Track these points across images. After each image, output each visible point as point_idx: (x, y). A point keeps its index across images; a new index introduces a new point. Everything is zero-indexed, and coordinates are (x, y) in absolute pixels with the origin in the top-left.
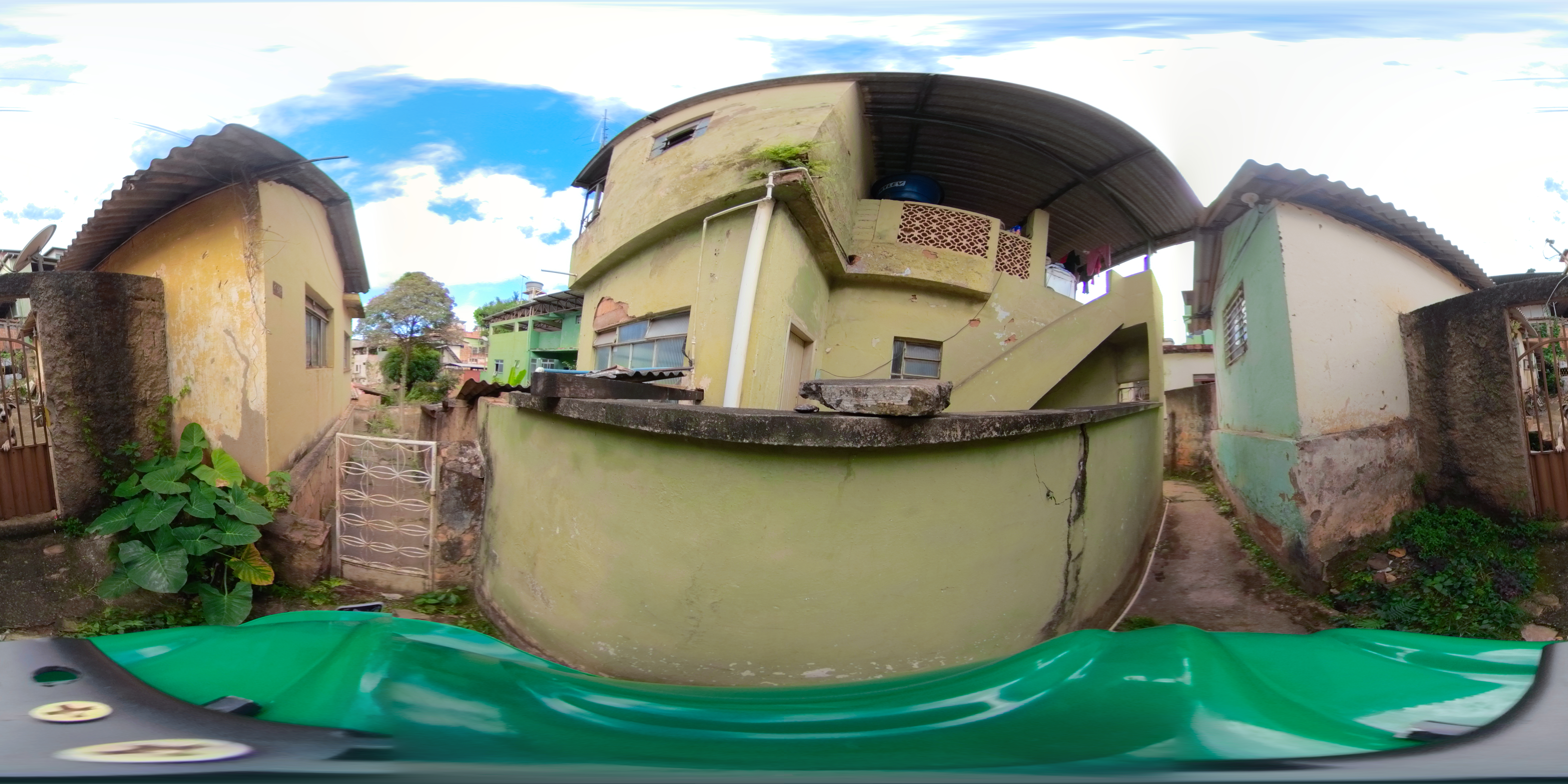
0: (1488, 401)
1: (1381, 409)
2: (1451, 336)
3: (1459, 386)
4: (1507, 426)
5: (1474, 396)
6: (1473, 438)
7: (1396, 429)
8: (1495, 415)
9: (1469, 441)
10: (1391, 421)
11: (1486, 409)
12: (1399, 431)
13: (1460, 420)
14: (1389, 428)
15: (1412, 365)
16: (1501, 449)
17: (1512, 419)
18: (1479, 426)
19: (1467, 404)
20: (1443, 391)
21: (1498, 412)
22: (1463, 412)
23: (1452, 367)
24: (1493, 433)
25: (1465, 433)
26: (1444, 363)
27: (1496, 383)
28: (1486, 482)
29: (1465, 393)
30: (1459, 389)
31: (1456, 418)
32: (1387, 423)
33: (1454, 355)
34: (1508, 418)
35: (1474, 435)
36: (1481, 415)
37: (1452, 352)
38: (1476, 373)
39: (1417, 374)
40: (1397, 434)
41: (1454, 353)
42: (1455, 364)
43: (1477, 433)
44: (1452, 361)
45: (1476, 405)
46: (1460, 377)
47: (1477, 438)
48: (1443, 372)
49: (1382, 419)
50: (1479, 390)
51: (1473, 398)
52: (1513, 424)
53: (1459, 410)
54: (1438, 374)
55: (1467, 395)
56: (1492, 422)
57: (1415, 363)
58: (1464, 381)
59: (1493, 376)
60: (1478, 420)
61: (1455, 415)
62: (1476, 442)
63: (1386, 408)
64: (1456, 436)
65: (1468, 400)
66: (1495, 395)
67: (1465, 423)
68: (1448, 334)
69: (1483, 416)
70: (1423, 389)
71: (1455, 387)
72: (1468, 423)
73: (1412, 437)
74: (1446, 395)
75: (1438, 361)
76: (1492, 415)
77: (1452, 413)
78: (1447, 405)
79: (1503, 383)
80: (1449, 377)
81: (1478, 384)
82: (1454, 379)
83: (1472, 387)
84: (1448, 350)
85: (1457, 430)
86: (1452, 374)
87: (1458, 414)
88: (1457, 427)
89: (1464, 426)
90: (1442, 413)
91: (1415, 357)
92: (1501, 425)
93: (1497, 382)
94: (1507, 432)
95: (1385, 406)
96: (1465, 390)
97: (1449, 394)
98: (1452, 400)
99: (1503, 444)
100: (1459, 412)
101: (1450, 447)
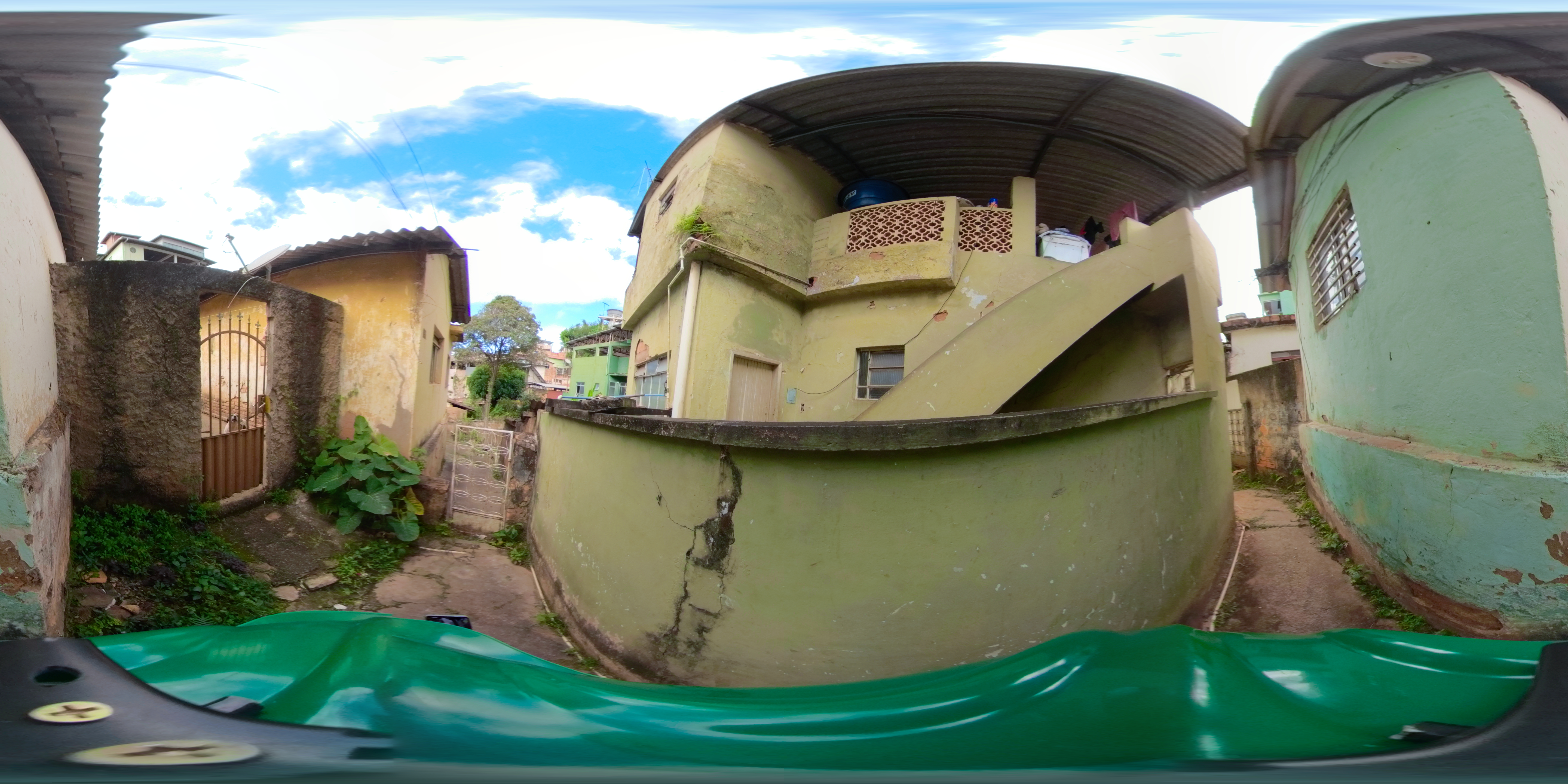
0: (169, 384)
2: (130, 304)
3: (134, 363)
4: (188, 411)
5: (153, 377)
6: (146, 424)
8: (174, 399)
9: (142, 429)
11: (167, 393)
13: (132, 404)
15: (66, 330)
16: (179, 435)
17: (194, 404)
18: (156, 411)
19: (144, 386)
20: (110, 368)
21: (180, 396)
22: (137, 395)
23: (127, 340)
24: (171, 418)
25: (138, 419)
26: (116, 333)
27: (181, 365)
28: (158, 472)
29: (140, 373)
30: (135, 367)
31: (128, 401)
33: (131, 327)
34: (190, 403)
35: (148, 422)
36: (159, 398)
37: (129, 323)
38: (159, 352)
39: (72, 343)
41: (131, 324)
42: (131, 337)
43: (152, 419)
44: (129, 334)
45: (154, 387)
46: (136, 353)
47: (152, 424)
48: (113, 345)
50: (159, 371)
51: (151, 379)
52: (194, 408)
53: (133, 392)
54: (105, 346)
55: (144, 375)
56: (171, 407)
57: (72, 329)
58: (141, 358)
59: (179, 357)
60: (155, 404)
61: (125, 398)
62: (149, 429)
64: (126, 422)
65: (145, 381)
66: (179, 377)
67: (139, 408)
68: (126, 301)
69: (162, 400)
70: (81, 363)
71: (129, 364)
72: (142, 407)
74: (115, 374)
75: (108, 330)
76: (172, 399)
77: (122, 395)
78: (117, 385)
79: (190, 366)
80: (121, 351)
81: (159, 363)
82: (128, 355)
83: (151, 366)
84: (124, 320)
85: (127, 416)
86: (126, 349)
87: (130, 397)
88: (128, 413)
89: (137, 411)
90: (109, 395)
91: (72, 321)
92: (181, 410)
93: (184, 365)
94: (187, 417)
96: (142, 368)
97: (120, 372)
98: (123, 380)
99: (181, 429)
100: (132, 395)
101: (117, 437)
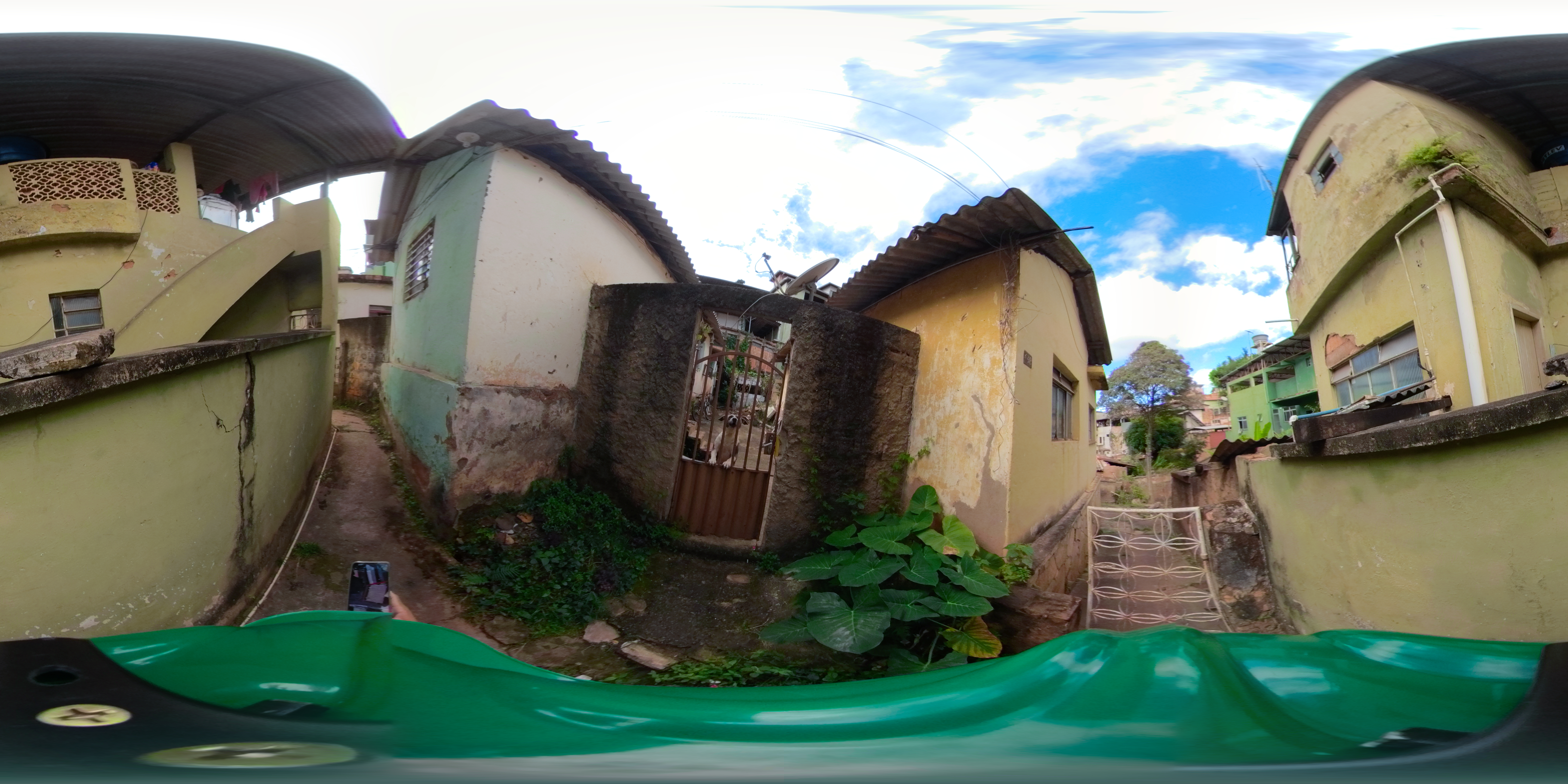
0: (655, 394)
1: (549, 373)
2: (638, 320)
3: (631, 371)
4: (666, 424)
6: (630, 426)
7: (559, 396)
8: (658, 410)
9: (625, 428)
10: (556, 387)
11: (651, 402)
12: (561, 398)
13: (623, 405)
14: (552, 393)
16: (655, 446)
17: (673, 419)
18: (640, 416)
19: (634, 391)
20: (614, 372)
21: (662, 408)
22: (628, 398)
23: (630, 350)
24: (651, 427)
25: (624, 419)
26: (624, 344)
27: (670, 380)
29: (635, 380)
30: (631, 374)
31: (620, 402)
32: (551, 388)
33: (635, 340)
34: (670, 417)
35: (632, 424)
36: (644, 406)
37: (634, 336)
38: (651, 363)
39: (594, 348)
40: (558, 402)
41: (636, 337)
42: (634, 348)
43: (636, 423)
44: (632, 345)
45: (643, 394)
46: (635, 362)
47: (634, 427)
48: (620, 353)
49: (547, 383)
50: (649, 381)
51: (641, 387)
52: (673, 423)
53: (625, 395)
54: (615, 353)
55: (637, 382)
56: (653, 416)
57: (595, 337)
58: (637, 367)
59: (667, 370)
60: (640, 410)
61: (619, 398)
62: (632, 431)
63: (554, 373)
64: (615, 419)
65: (637, 388)
66: (665, 390)
67: (627, 410)
68: (636, 317)
69: (647, 408)
70: (596, 364)
71: (628, 371)
72: (630, 410)
73: (572, 408)
74: (616, 377)
75: (618, 340)
76: (655, 409)
77: (617, 396)
78: (615, 386)
79: (675, 380)
80: (625, 359)
81: (650, 374)
82: (628, 364)
83: (644, 376)
85: (617, 414)
86: (628, 358)
87: (622, 399)
88: (618, 411)
89: (625, 412)
90: (608, 393)
92: (661, 422)
94: (664, 429)
95: (554, 371)
96: (636, 376)
97: (619, 376)
98: (621, 383)
99: (658, 441)
100: (624, 396)
101: (606, 429)
